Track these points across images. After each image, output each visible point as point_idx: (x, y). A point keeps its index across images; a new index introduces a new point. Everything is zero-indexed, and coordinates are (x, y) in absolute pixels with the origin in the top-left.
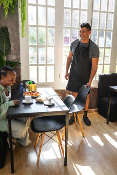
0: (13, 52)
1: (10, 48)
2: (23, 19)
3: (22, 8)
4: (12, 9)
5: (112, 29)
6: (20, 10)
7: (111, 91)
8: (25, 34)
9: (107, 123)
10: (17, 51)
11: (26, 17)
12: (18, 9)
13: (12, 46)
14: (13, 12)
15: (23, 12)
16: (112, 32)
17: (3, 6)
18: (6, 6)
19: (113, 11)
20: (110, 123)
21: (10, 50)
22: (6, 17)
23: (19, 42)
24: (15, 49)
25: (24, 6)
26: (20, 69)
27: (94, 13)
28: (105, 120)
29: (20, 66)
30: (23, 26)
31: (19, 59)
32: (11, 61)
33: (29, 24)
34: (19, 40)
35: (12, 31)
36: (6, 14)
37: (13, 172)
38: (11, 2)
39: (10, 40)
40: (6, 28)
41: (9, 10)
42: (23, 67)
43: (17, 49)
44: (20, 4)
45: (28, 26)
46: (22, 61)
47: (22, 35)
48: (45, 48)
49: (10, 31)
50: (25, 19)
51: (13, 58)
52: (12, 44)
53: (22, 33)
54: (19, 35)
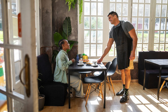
0: (73, 34)
1: (71, 31)
2: (81, 11)
3: (80, 4)
4: (74, 5)
5: (149, 16)
6: (78, 6)
7: (146, 63)
8: (81, 21)
9: (144, 89)
10: (76, 33)
11: (82, 10)
12: (77, 5)
13: (72, 30)
14: (74, 7)
15: (81, 7)
16: (149, 18)
17: (67, 3)
18: (70, 4)
19: (150, 2)
20: (145, 89)
21: (71, 33)
22: (69, 11)
23: (77, 27)
24: (75, 32)
25: (81, 3)
26: (77, 46)
27: (133, 5)
28: (142, 87)
29: (77, 44)
30: (80, 16)
31: (77, 39)
32: (71, 40)
33: (85, 14)
34: (77, 26)
35: (73, 20)
36: (70, 8)
37: (70, 108)
38: (73, 1)
39: (71, 26)
40: (69, 18)
41: (71, 6)
42: (79, 45)
43: (76, 32)
44: (79, 2)
45: (84, 16)
46: (79, 40)
47: (80, 22)
48: (96, 31)
49: (71, 20)
50: (82, 12)
51: (72, 38)
52: (73, 29)
53: (80, 21)
54: (77, 22)
